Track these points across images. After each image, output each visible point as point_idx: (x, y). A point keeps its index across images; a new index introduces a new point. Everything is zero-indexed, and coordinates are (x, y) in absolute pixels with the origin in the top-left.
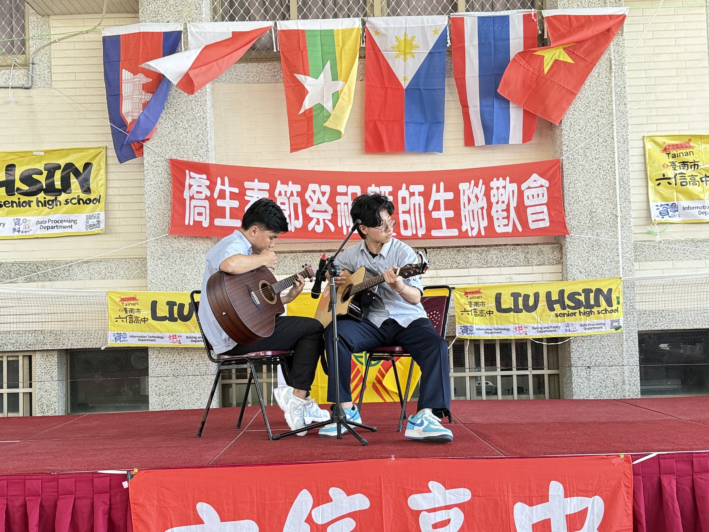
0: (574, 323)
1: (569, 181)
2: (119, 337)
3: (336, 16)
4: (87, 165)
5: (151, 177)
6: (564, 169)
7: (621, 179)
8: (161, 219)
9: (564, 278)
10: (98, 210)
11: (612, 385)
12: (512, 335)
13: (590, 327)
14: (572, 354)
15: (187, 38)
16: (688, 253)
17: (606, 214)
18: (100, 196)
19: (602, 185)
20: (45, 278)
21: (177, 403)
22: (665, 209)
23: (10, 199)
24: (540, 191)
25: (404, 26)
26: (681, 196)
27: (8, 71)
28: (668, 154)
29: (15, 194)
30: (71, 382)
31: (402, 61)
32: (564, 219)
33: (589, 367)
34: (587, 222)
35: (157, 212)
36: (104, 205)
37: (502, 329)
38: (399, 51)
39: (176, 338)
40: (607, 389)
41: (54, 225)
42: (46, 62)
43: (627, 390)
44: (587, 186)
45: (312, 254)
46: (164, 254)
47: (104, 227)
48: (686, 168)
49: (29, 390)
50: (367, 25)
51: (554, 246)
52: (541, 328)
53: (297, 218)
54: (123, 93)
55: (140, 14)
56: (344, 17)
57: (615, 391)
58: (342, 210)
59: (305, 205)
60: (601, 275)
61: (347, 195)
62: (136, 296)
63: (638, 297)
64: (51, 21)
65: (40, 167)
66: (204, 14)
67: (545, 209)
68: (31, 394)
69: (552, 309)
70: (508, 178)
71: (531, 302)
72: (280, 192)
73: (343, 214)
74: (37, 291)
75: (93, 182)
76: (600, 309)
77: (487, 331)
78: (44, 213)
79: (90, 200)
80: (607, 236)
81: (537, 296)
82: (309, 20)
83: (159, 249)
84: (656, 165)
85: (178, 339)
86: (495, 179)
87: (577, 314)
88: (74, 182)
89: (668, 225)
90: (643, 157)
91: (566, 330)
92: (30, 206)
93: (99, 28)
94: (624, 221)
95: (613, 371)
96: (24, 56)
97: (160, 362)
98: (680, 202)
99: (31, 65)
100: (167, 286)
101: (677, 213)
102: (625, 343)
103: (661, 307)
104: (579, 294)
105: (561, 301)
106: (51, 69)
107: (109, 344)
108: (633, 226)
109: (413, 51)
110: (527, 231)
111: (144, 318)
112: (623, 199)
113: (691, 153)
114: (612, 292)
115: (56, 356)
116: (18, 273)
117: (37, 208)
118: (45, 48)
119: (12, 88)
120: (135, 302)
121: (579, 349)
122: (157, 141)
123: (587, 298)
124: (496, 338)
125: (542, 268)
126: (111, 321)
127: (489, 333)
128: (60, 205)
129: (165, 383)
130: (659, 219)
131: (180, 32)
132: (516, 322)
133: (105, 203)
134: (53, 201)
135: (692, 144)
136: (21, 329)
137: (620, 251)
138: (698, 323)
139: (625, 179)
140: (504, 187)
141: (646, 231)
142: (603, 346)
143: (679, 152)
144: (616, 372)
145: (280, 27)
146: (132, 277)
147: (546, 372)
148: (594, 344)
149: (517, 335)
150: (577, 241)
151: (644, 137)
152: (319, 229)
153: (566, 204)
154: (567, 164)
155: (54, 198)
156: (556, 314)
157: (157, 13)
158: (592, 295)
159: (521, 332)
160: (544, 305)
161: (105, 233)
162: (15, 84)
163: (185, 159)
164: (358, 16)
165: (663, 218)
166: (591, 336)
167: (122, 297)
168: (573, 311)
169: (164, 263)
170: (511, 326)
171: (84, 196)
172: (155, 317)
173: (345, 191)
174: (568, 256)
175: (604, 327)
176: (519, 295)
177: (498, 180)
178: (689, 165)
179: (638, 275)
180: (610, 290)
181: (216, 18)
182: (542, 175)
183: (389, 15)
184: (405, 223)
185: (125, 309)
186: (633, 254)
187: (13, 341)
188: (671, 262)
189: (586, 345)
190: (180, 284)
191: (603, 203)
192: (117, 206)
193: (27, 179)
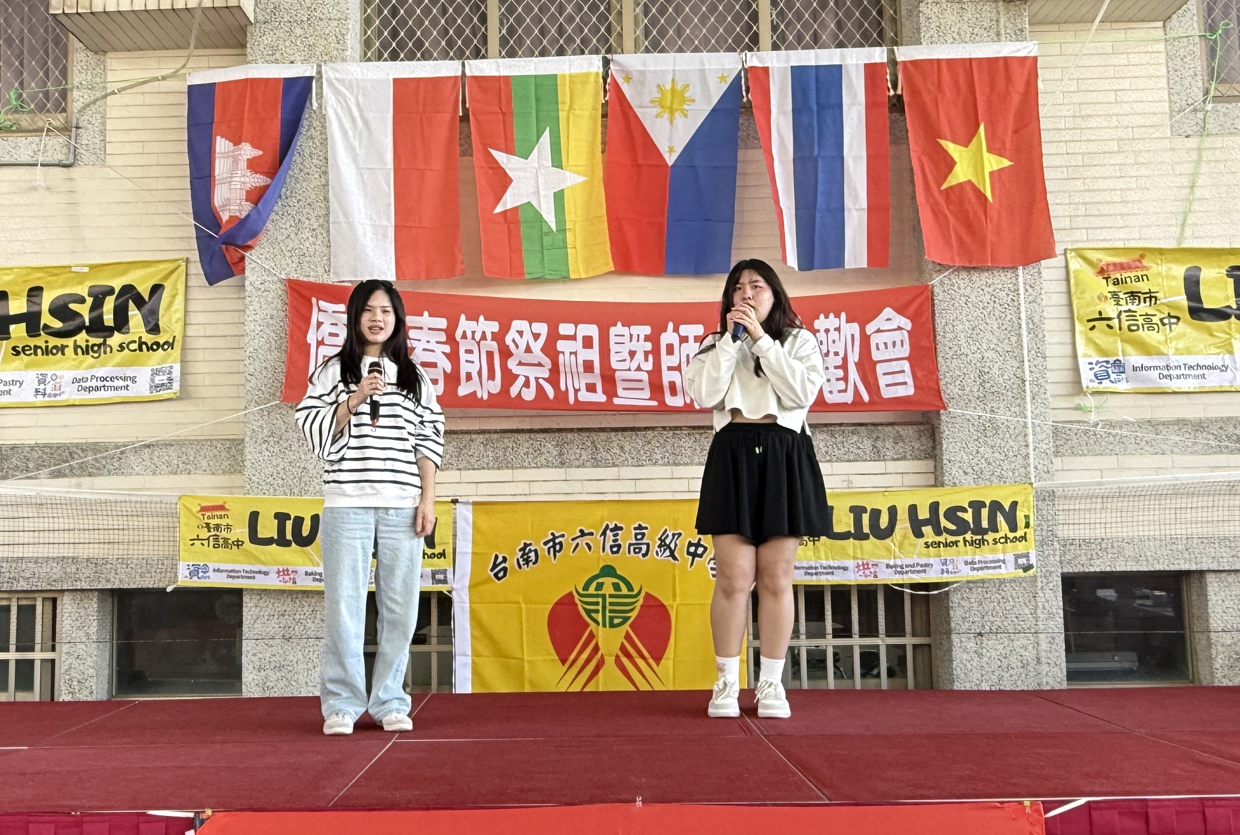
0: (955, 558)
1: (943, 321)
2: (195, 571)
3: (561, 52)
4: (157, 289)
5: (256, 308)
6: (936, 302)
7: (1030, 318)
8: (270, 376)
9: (938, 483)
10: (170, 360)
11: (1020, 664)
12: (852, 578)
13: (981, 565)
14: (951, 612)
15: (321, 87)
16: (1144, 443)
17: (1006, 377)
18: (174, 337)
19: (999, 328)
20: (84, 470)
21: (287, 684)
22: (1103, 368)
23: (33, 342)
24: (897, 336)
25: (671, 68)
26: (1129, 348)
27: (37, 139)
28: (1107, 279)
29: (40, 335)
30: (118, 644)
31: (667, 123)
32: (938, 384)
33: (980, 634)
34: (975, 390)
35: (264, 365)
36: (179, 352)
37: (835, 568)
38: (662, 107)
39: (288, 575)
40: (1011, 672)
41: (100, 384)
42: (97, 124)
43: (1044, 673)
44: (973, 329)
45: (515, 435)
46: (272, 435)
47: (178, 388)
48: (1137, 301)
49: (49, 655)
50: (611, 66)
51: (922, 428)
52: (902, 567)
53: (491, 376)
54: (217, 173)
55: (249, 50)
56: (574, 53)
57: (1023, 676)
58: (567, 363)
59: (506, 354)
60: (1000, 477)
61: (575, 340)
62: (225, 503)
63: (1061, 518)
64: (109, 60)
65: (82, 290)
66: (350, 50)
67: (906, 366)
68: (53, 662)
69: (919, 534)
70: (843, 315)
71: (884, 522)
72: (464, 332)
73: (568, 370)
74: (68, 492)
75: (163, 316)
76: (997, 536)
77: (809, 571)
78: (85, 365)
79: (157, 343)
80: (1009, 413)
81: (893, 511)
82: (517, 59)
83: (265, 426)
84: (1087, 296)
85: (292, 576)
86: (822, 316)
87: (961, 544)
88: (135, 316)
89: (1109, 396)
90: (1064, 283)
91: (942, 570)
92: (63, 354)
93: (183, 71)
94: (1036, 389)
95: (1020, 641)
96: (64, 115)
97: (262, 613)
98: (1127, 358)
99: (74, 130)
100: (276, 486)
101: (1123, 375)
102: (1041, 595)
103: (1099, 533)
104: (964, 510)
105: (933, 520)
106: (105, 136)
107: (179, 583)
108: (1051, 396)
109: (685, 107)
110: (877, 402)
111: (238, 541)
112: (1033, 352)
113: (1145, 277)
114: (1018, 507)
115: (95, 599)
116: (39, 462)
117: (75, 357)
118: (98, 103)
119: (42, 165)
120: (223, 513)
121: (963, 603)
122: (267, 250)
123: (977, 517)
124: (825, 583)
125: (903, 466)
126: (184, 544)
127: (812, 574)
128: (111, 352)
129: (270, 649)
130: (1095, 386)
131: (310, 79)
132: (859, 556)
133: (182, 349)
134: (99, 346)
135: (1145, 263)
136: (40, 555)
137: (1030, 438)
138: (1161, 561)
139: (1036, 320)
140: (838, 329)
141: (1072, 405)
142: (1003, 598)
143: (1124, 275)
144: (1025, 642)
145: (471, 71)
146: (220, 471)
147: (908, 641)
148: (988, 596)
149: (860, 578)
150: (959, 420)
151: (1066, 250)
152: (529, 395)
153: (940, 359)
154: (941, 294)
155: (101, 341)
156: (926, 543)
157: (274, 49)
158: (985, 512)
159: (867, 572)
160: (906, 528)
161: (178, 399)
162: (49, 159)
163: (312, 280)
164: (596, 51)
165: (1101, 383)
166: (983, 581)
167: (203, 505)
168: (954, 539)
169: (271, 449)
170: (850, 563)
171: (149, 338)
172: (254, 538)
173: (572, 333)
174: (945, 446)
175: (1003, 566)
176: (863, 509)
177: (827, 317)
178: (1142, 296)
179: (1060, 479)
180: (1014, 504)
181: (369, 54)
182: (900, 311)
183: (647, 51)
184: (672, 386)
185: (208, 525)
186: (1051, 444)
187: (28, 575)
188: (1114, 458)
189: (975, 596)
190: (297, 484)
191: (1001, 358)
192: (200, 356)
193: (61, 310)
